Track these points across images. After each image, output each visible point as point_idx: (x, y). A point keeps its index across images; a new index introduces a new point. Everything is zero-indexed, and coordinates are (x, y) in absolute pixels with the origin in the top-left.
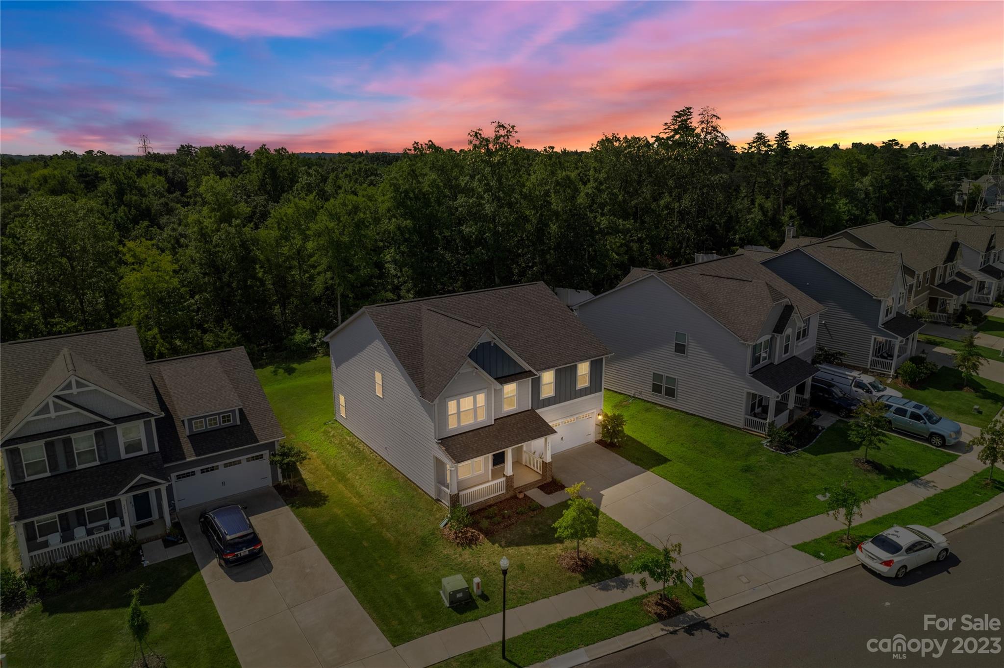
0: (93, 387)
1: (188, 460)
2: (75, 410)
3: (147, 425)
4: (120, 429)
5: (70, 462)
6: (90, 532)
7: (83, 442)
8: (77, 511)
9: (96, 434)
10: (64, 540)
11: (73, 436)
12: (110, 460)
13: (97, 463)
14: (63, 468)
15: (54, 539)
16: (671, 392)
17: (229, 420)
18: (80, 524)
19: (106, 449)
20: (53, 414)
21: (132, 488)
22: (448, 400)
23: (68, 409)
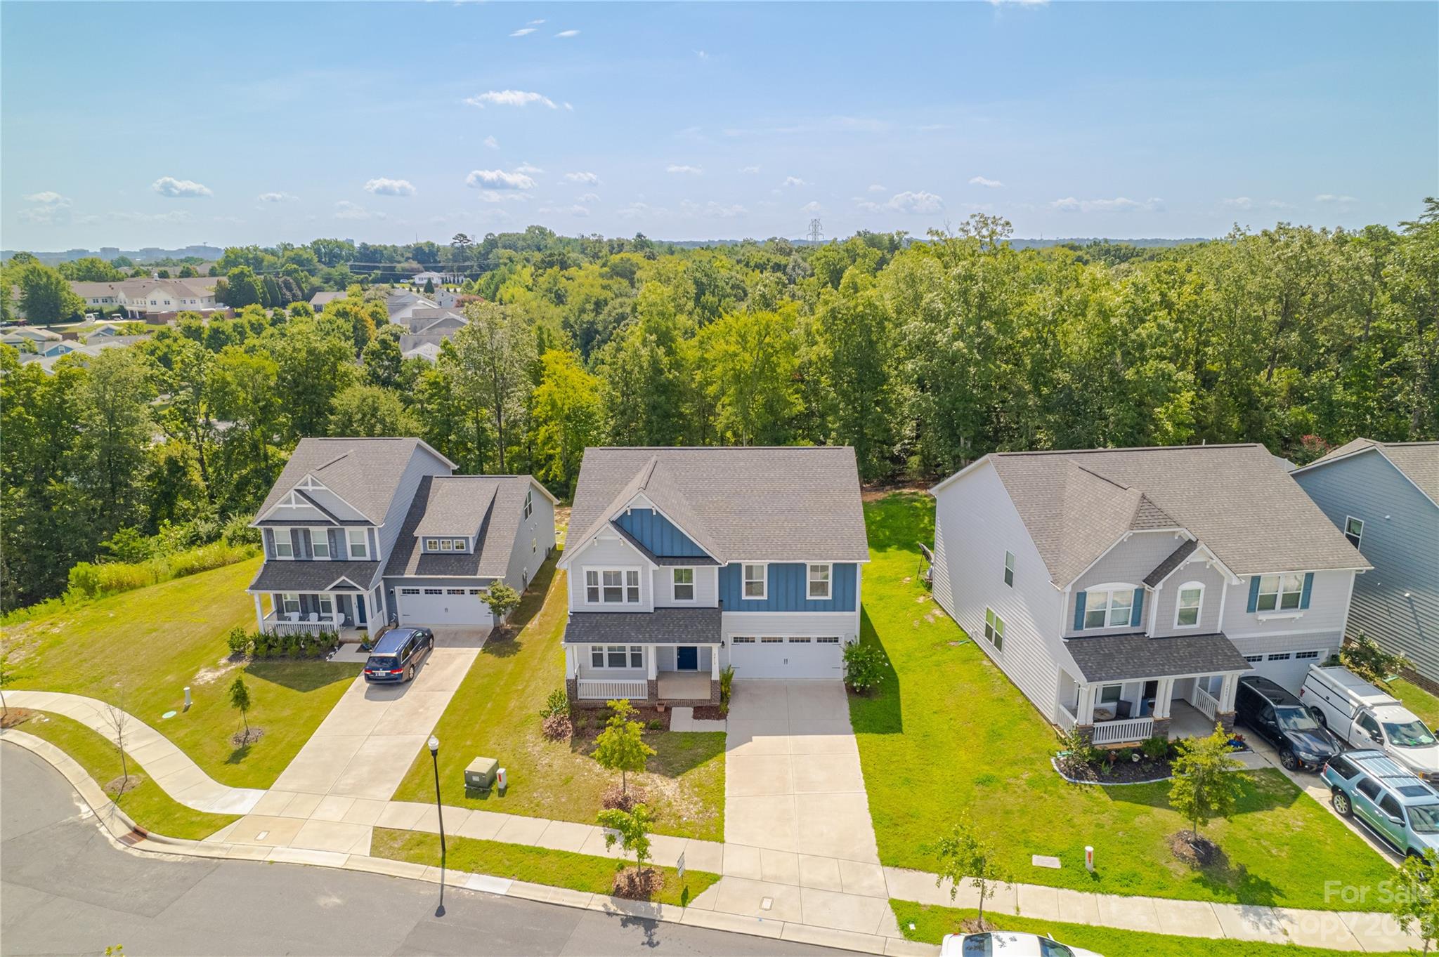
0: (324, 488)
1: (405, 576)
2: (310, 505)
3: (371, 532)
4: (348, 529)
5: (309, 554)
6: (320, 619)
7: (319, 536)
8: (313, 595)
9: (329, 531)
10: (301, 619)
11: (312, 529)
12: (341, 558)
13: (329, 558)
14: (303, 557)
15: (295, 616)
16: (999, 643)
17: (462, 547)
18: (315, 611)
19: (336, 547)
20: (294, 506)
21: (336, 588)
22: (586, 569)
23: (305, 503)
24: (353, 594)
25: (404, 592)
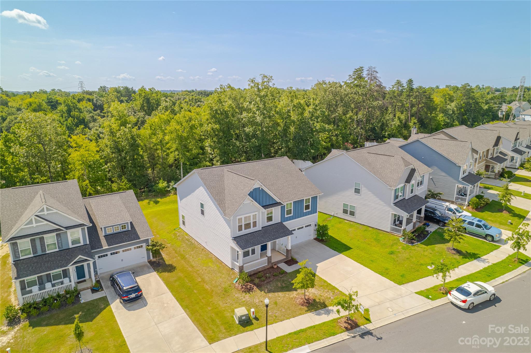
0: (55, 211)
1: (104, 248)
2: (46, 222)
3: (83, 230)
4: (69, 232)
5: (43, 249)
6: (53, 286)
7: (50, 239)
8: (47, 275)
9: (57, 235)
10: (40, 289)
11: (45, 236)
12: (64, 248)
13: (57, 250)
14: (40, 253)
15: (35, 289)
16: (352, 214)
17: (125, 228)
18: (48, 281)
19: (61, 243)
20: (34, 225)
21: (75, 263)
22: (238, 218)
23: (43, 222)
24: (85, 264)
25: (99, 257)
